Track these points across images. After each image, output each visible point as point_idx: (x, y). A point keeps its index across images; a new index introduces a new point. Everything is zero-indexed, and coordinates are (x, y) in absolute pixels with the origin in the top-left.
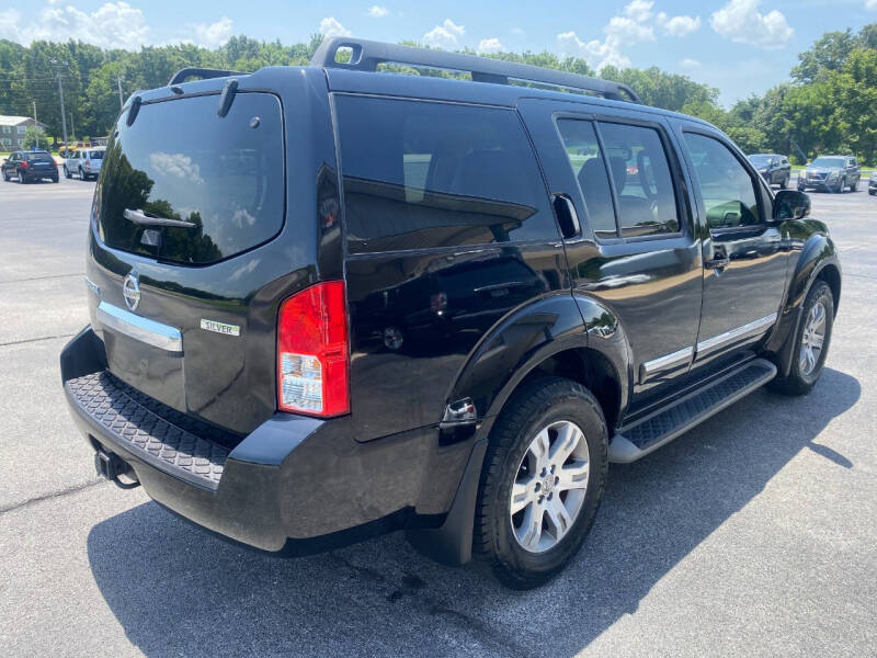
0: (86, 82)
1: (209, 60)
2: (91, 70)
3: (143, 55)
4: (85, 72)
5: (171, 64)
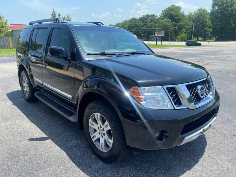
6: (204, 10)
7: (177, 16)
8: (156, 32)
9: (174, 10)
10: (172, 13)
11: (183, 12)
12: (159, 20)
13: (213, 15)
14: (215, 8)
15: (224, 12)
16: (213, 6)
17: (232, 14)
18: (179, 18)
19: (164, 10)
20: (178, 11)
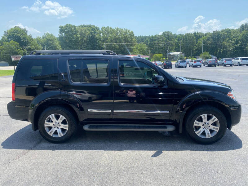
0: (197, 42)
1: (233, 32)
2: (199, 39)
3: (213, 33)
4: (197, 40)
5: (221, 35)
6: (52, 35)
7: (25, 38)
8: (12, 56)
9: (20, 32)
10: (18, 35)
11: (30, 35)
12: (2, 42)
13: (62, 40)
14: (62, 34)
15: (72, 39)
16: (60, 32)
17: (78, 40)
18: (28, 41)
19: (6, 31)
20: (24, 33)
